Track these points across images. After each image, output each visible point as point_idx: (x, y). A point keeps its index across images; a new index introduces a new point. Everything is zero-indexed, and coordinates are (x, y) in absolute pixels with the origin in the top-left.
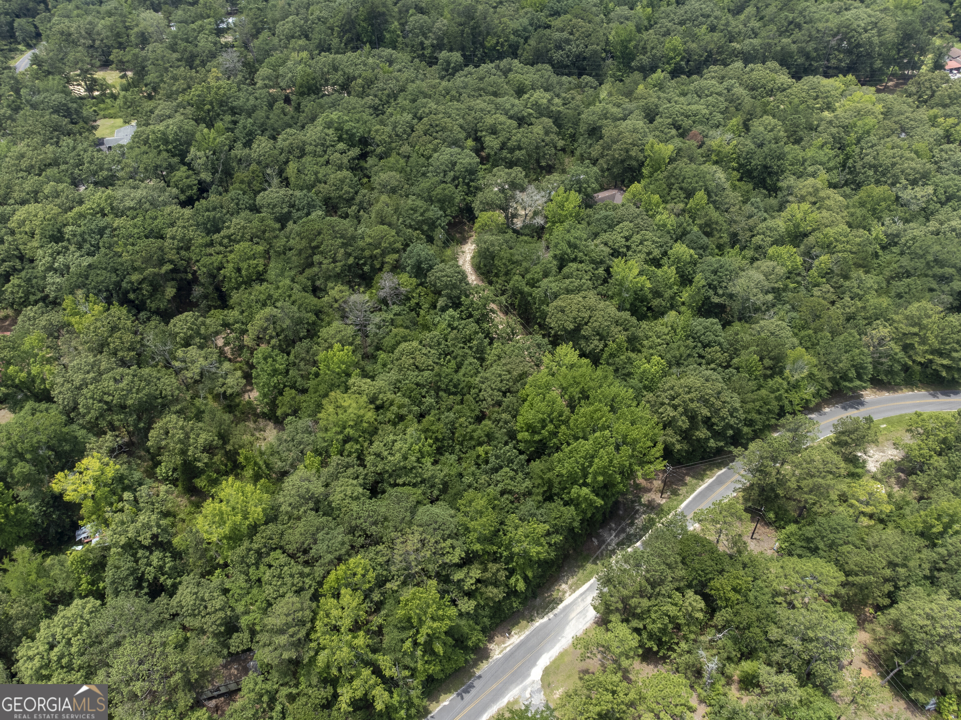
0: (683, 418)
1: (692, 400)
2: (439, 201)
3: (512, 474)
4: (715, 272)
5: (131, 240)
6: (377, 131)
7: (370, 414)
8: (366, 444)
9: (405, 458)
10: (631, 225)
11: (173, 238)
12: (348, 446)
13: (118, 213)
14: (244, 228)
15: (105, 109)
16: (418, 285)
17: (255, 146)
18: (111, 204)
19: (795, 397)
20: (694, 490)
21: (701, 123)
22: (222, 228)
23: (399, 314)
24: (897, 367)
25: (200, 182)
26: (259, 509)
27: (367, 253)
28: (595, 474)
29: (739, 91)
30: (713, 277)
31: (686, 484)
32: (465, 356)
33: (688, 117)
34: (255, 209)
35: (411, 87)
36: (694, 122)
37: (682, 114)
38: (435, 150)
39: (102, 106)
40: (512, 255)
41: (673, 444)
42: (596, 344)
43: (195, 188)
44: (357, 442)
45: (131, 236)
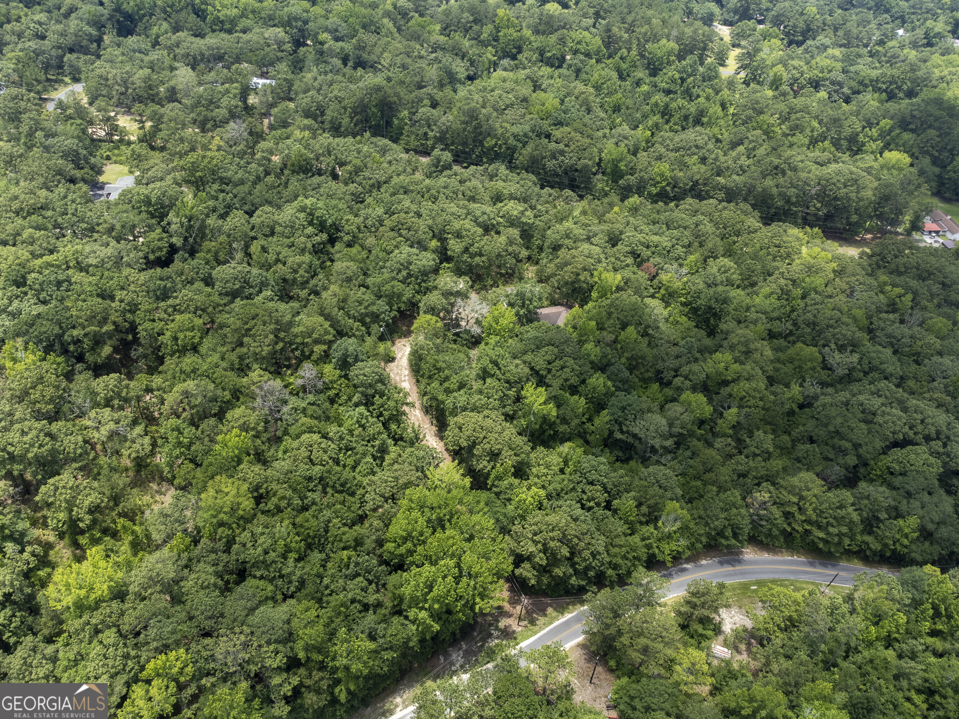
0: (541, 555)
1: (553, 539)
2: (386, 296)
3: (365, 583)
4: (623, 409)
5: (83, 297)
6: (348, 221)
7: (247, 503)
8: (237, 531)
9: (266, 552)
10: (556, 350)
11: (121, 301)
12: (220, 530)
13: (82, 268)
14: (191, 300)
15: (118, 155)
16: (340, 377)
17: (228, 219)
18: (76, 259)
19: (667, 547)
20: (551, 623)
21: (660, 254)
22: (169, 298)
23: (313, 404)
24: (775, 532)
25: (172, 246)
26: (105, 587)
27: (298, 340)
28: (435, 600)
29: (708, 227)
30: (620, 414)
31: (545, 615)
32: (364, 455)
33: (648, 247)
34: (208, 281)
35: (395, 180)
36: (653, 253)
37: (642, 244)
38: (397, 247)
39: (116, 152)
40: (437, 361)
41: (529, 579)
42: (483, 465)
43: (165, 250)
44: (230, 528)
45: (83, 292)
